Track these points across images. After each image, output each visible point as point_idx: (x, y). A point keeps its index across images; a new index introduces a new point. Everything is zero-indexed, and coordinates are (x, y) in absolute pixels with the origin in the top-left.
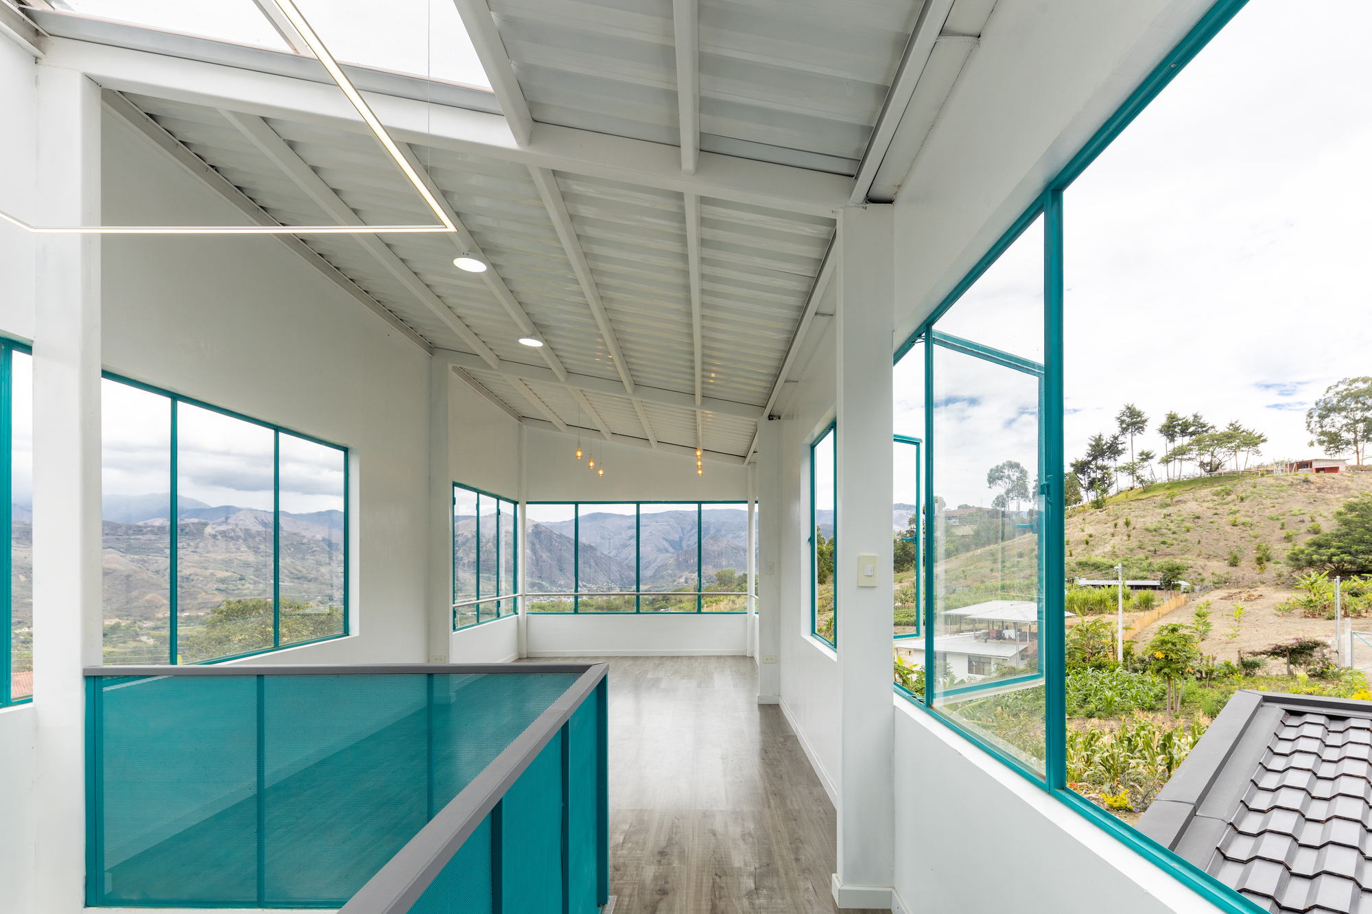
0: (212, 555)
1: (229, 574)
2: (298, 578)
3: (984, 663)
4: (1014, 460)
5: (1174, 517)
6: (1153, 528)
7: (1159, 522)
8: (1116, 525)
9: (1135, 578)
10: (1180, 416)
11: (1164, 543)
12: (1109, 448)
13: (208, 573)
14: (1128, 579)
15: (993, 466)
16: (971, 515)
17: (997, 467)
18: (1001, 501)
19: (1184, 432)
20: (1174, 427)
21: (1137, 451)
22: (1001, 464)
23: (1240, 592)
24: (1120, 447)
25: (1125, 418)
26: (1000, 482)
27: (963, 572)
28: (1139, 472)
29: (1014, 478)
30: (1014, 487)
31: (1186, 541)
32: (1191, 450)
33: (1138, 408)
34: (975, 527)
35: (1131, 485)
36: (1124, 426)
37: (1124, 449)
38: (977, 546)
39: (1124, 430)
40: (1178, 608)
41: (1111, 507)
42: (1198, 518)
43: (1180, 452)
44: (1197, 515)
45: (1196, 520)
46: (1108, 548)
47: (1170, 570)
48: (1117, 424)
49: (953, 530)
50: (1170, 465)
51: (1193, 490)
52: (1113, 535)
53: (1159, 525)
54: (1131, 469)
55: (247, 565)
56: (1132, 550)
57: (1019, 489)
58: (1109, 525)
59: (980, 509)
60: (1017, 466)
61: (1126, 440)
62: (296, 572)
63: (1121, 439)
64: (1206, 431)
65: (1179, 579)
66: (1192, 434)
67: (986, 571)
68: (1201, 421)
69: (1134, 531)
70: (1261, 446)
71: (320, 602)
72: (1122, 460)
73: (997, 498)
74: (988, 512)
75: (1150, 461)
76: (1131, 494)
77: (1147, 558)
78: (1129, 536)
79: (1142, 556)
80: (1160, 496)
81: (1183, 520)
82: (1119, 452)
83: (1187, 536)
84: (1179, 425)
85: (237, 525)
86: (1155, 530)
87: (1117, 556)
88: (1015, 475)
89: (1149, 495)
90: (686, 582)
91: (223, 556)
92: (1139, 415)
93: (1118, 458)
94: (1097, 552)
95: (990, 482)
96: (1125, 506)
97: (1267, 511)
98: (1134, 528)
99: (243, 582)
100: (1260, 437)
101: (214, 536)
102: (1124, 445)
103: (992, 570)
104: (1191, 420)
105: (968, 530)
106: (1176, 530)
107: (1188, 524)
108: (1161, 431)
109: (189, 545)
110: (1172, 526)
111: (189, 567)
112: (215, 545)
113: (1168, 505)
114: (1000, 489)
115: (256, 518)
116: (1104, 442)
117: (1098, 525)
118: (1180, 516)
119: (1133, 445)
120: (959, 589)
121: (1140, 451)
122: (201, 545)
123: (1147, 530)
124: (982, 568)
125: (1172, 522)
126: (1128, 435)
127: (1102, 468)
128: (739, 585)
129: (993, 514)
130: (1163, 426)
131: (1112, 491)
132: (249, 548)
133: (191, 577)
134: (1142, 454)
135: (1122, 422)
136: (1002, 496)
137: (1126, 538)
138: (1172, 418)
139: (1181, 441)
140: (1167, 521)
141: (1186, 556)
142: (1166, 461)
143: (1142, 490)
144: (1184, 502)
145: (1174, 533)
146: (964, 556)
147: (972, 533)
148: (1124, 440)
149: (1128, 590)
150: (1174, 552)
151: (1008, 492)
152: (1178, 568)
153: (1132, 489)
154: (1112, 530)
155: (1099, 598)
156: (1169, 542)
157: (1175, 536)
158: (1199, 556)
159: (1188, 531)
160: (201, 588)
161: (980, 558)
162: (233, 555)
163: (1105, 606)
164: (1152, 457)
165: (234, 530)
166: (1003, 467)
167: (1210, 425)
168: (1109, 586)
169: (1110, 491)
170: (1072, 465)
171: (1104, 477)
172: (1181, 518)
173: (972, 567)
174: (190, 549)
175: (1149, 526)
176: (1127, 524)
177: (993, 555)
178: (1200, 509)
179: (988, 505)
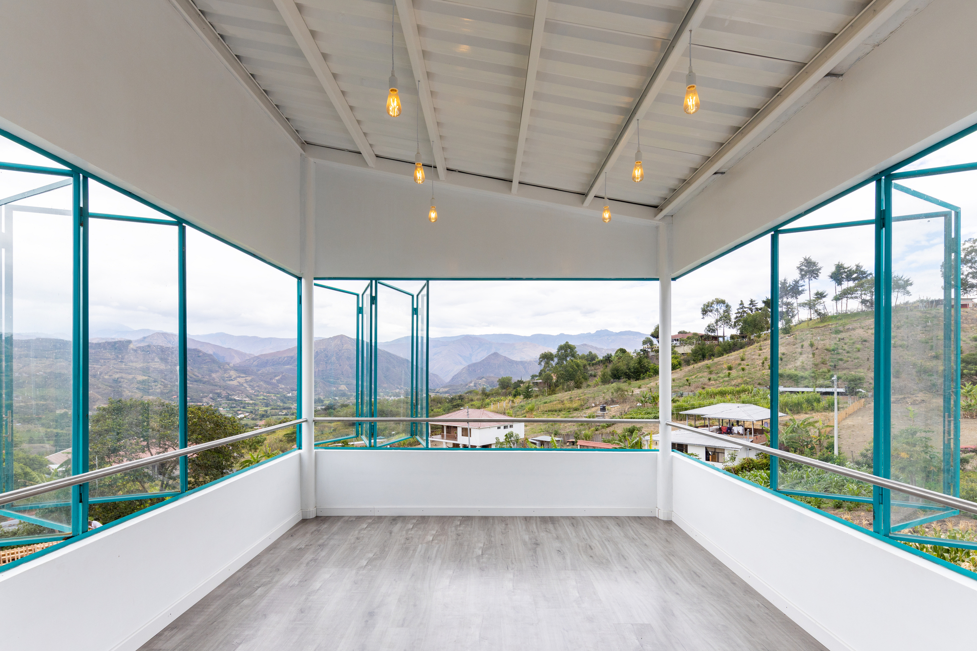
0: (134, 364)
1: (146, 378)
2: (196, 381)
3: (719, 453)
4: (722, 297)
5: (847, 341)
6: (832, 348)
7: (835, 344)
8: (802, 346)
9: (821, 386)
10: (845, 266)
11: (841, 360)
12: (792, 289)
13: (130, 377)
14: (816, 387)
15: (706, 302)
16: (689, 338)
17: (709, 303)
18: (711, 329)
19: (849, 278)
20: (842, 274)
21: (813, 291)
22: (711, 301)
23: (904, 398)
24: (800, 289)
25: (804, 267)
26: (710, 314)
27: (687, 380)
28: (816, 307)
29: (722, 311)
30: (721, 318)
31: (858, 358)
32: (857, 291)
33: (813, 259)
34: (693, 347)
35: (809, 317)
36: (803, 273)
37: (803, 290)
38: (695, 361)
39: (803, 277)
40: (860, 410)
41: (797, 333)
42: (865, 341)
43: (846, 294)
44: (864, 339)
45: (864, 343)
46: (798, 363)
47: (853, 381)
48: (798, 271)
49: (676, 349)
50: (839, 302)
51: (860, 321)
52: (801, 354)
53: (836, 346)
54: (810, 305)
55: (159, 371)
56: (816, 365)
57: (725, 318)
58: (797, 346)
59: (695, 334)
60: (723, 302)
61: (805, 283)
62: (194, 377)
63: (801, 282)
64: (866, 277)
65: (859, 387)
66: (854, 279)
67: (706, 380)
68: (862, 269)
69: (817, 351)
70: (909, 288)
71: (211, 398)
72: (803, 298)
73: (709, 326)
74: (702, 336)
75: (824, 299)
76: (811, 323)
77: (829, 371)
78: (814, 354)
79: (825, 370)
80: (833, 325)
81: (854, 343)
82: (800, 293)
83: (859, 355)
84: (845, 272)
85: (151, 343)
86: (833, 350)
87: (806, 370)
88: (722, 309)
89: (825, 324)
90: (475, 386)
91: (142, 365)
92: (814, 264)
93: (798, 297)
94: (790, 366)
95: (703, 314)
96: (808, 332)
97: (918, 336)
98: (817, 349)
99: (156, 384)
100: (908, 281)
101: (135, 351)
102: (803, 287)
103: (710, 379)
104: (854, 268)
105: (687, 349)
106: (849, 350)
107: (859, 346)
108: (831, 277)
109: (117, 357)
110: (846, 347)
111: (117, 372)
112: (136, 357)
113: (841, 332)
114: (711, 319)
115: (166, 338)
116: (788, 285)
117: (788, 347)
118: (852, 339)
119: (811, 287)
120: (685, 394)
121: (816, 292)
122: (127, 356)
123: (827, 350)
124: (701, 377)
125: (845, 344)
126: (807, 280)
127: (788, 304)
128: (514, 388)
129: (706, 337)
130: (832, 274)
131: (795, 321)
132: (160, 359)
133: (119, 380)
134: (817, 294)
135: (801, 270)
136: (713, 324)
137: (811, 356)
138: (839, 267)
139: (847, 285)
140: (841, 344)
141: (859, 370)
142: (837, 299)
143: (819, 320)
144: (853, 329)
145: (848, 352)
146: (686, 369)
147: (690, 352)
148: (804, 284)
149: (819, 395)
150: (849, 367)
151: (717, 321)
152: (858, 379)
153: (811, 319)
154: (799, 350)
155: (797, 402)
156: (845, 359)
157: (849, 355)
158: (868, 370)
159: (859, 351)
160: (126, 388)
161: (700, 370)
162: (149, 364)
163: (802, 407)
164: (825, 297)
165: (150, 347)
166: (712, 303)
167: (868, 273)
168: (803, 392)
169: (793, 321)
170: (764, 302)
171: (788, 310)
172: (852, 341)
173: (693, 377)
174: (119, 360)
175: (828, 347)
176: (812, 345)
177: (709, 368)
178: (866, 335)
179: (702, 331)
